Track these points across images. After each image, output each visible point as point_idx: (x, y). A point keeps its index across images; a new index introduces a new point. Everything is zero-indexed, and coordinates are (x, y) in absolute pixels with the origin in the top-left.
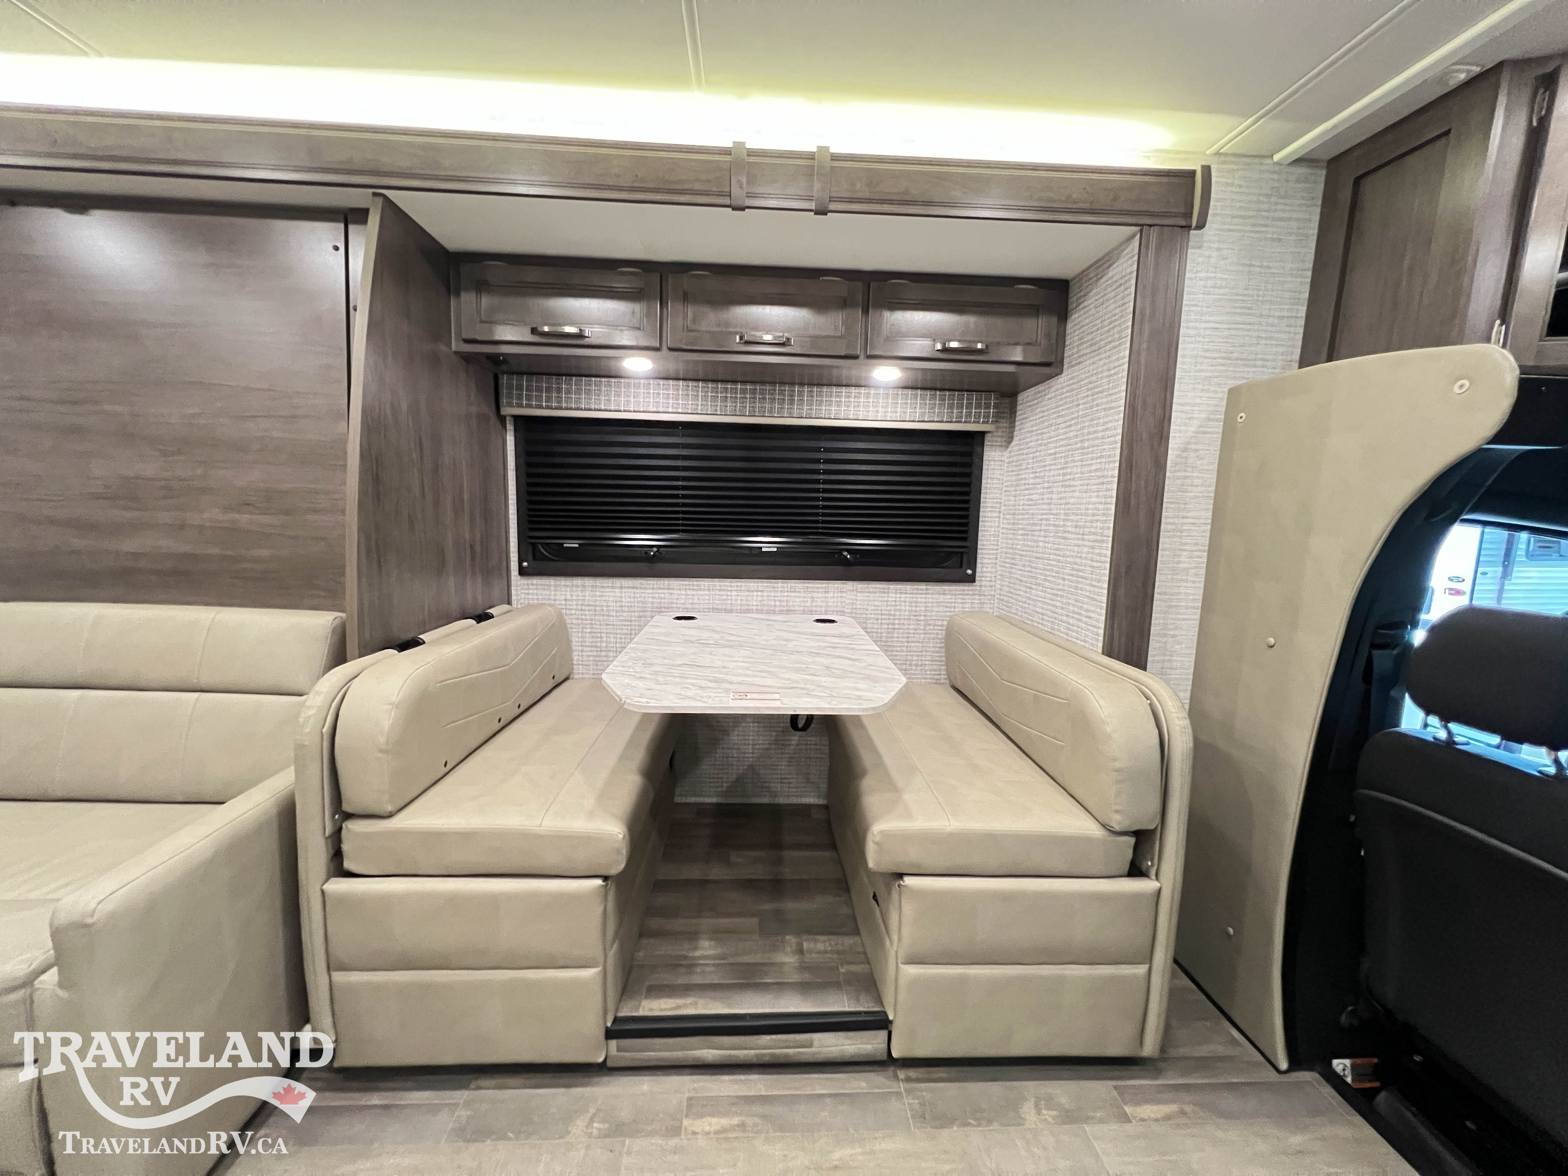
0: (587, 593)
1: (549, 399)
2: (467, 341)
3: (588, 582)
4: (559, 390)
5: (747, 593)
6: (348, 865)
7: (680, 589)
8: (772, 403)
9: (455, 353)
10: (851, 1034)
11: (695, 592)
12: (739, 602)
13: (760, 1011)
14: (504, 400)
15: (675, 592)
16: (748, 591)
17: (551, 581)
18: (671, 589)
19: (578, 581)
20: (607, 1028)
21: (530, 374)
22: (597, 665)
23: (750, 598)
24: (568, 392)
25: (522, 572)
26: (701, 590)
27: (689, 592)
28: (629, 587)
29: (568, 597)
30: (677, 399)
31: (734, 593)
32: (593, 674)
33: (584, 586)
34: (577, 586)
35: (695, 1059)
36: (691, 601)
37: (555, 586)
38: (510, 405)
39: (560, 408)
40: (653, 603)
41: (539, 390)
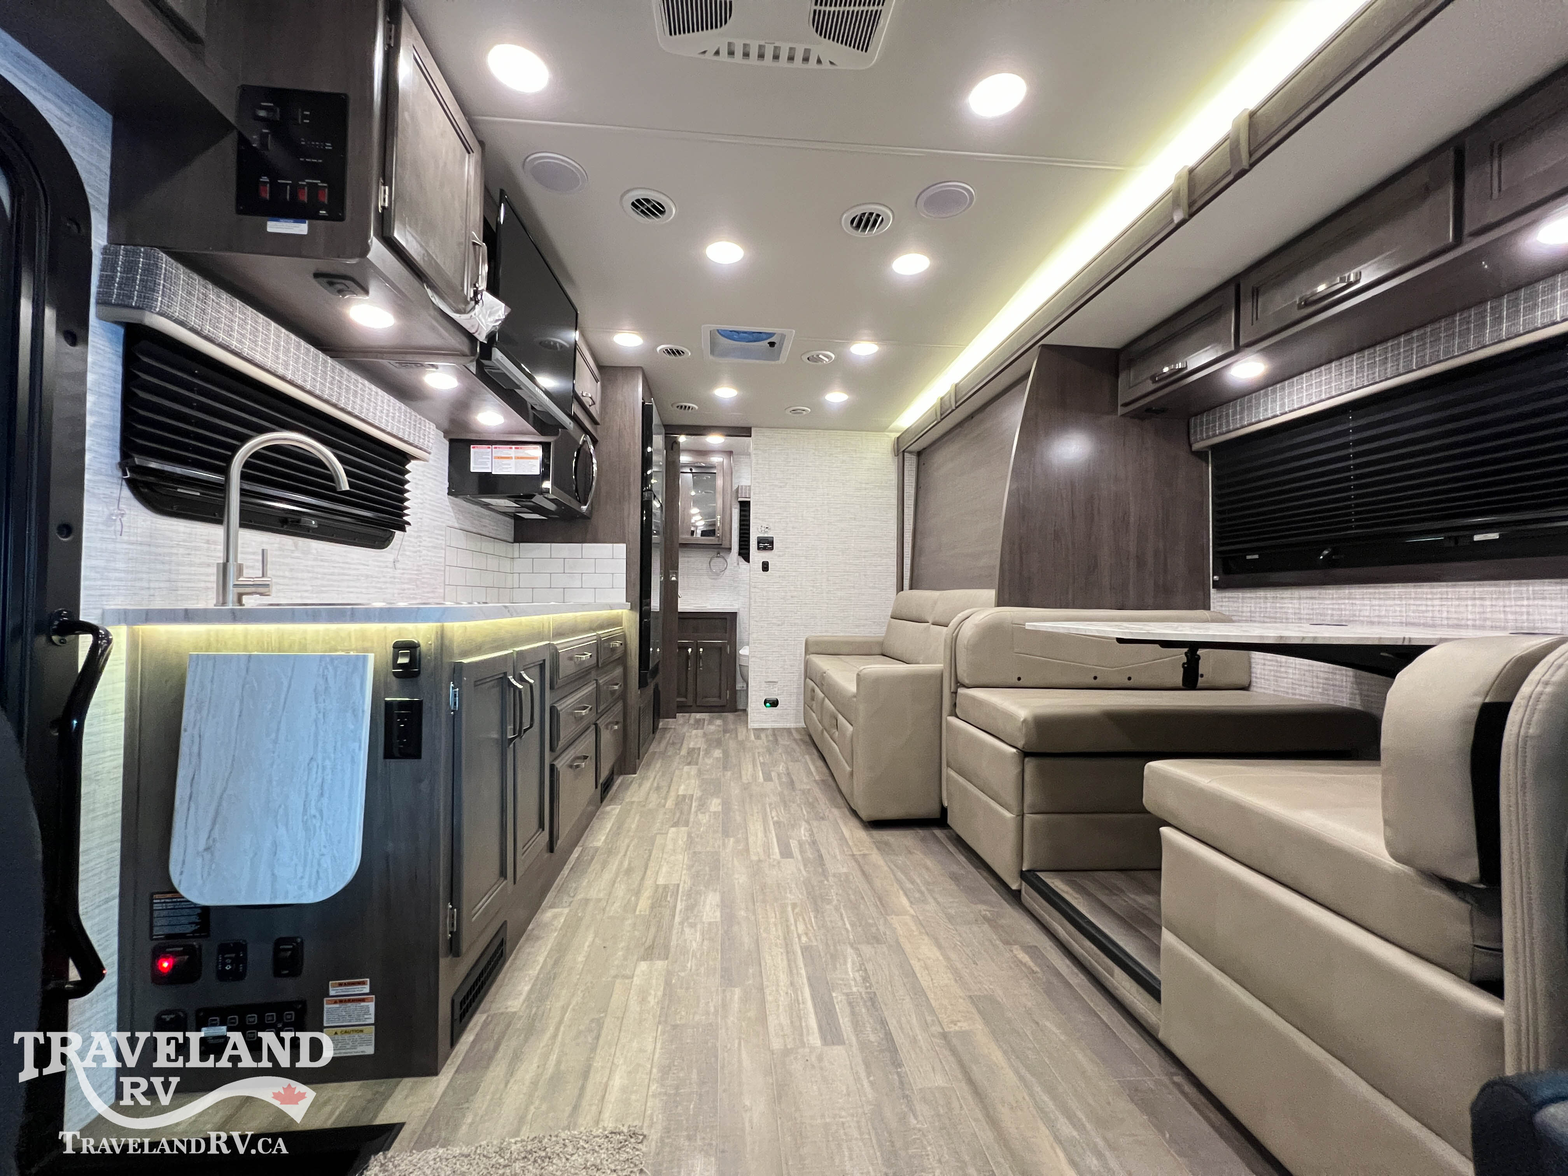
0: (1269, 605)
1: (1220, 426)
2: (1125, 405)
3: (1270, 593)
4: (1227, 415)
5: (1457, 603)
6: (957, 711)
7: (1363, 599)
8: (1447, 341)
9: (1122, 415)
10: (1141, 990)
11: (1382, 602)
12: (1445, 615)
13: (1101, 927)
14: (1192, 439)
15: (1358, 602)
16: (1459, 599)
17: (1239, 594)
18: (1353, 599)
19: (1261, 593)
20: (1022, 871)
22: (1277, 681)
23: (1462, 609)
24: (1234, 414)
25: (1218, 585)
26: (1389, 599)
27: (1376, 602)
28: (1307, 598)
29: (1253, 609)
30: (1330, 383)
31: (1437, 602)
32: (1274, 690)
33: (1266, 598)
34: (1260, 598)
35: (1055, 930)
36: (1377, 613)
37: (1242, 598)
38: (1196, 441)
40: (1332, 615)
41: (1214, 421)
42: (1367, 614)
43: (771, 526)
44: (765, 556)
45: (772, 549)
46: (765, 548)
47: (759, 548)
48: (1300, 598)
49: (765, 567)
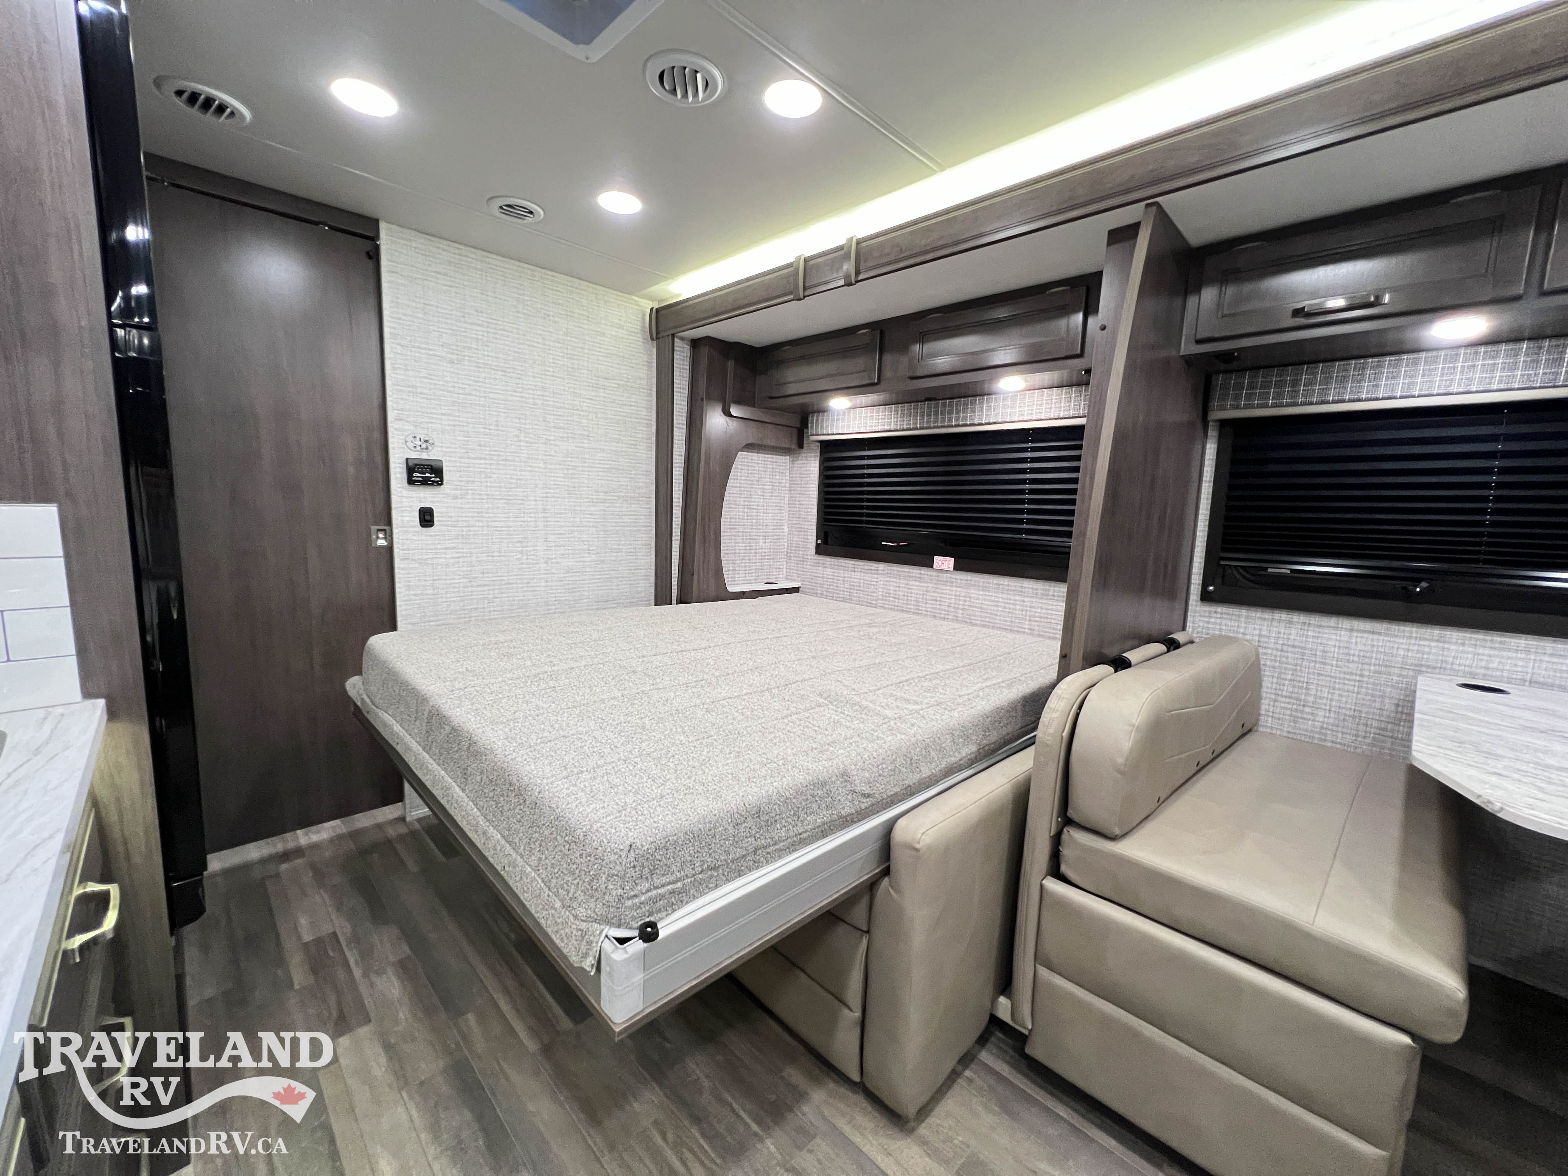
0: (1293, 632)
1: (1278, 396)
2: (1198, 341)
3: (1298, 618)
6: (1064, 868)
9: (1181, 356)
14: (1215, 403)
17: (1243, 612)
19: (1282, 616)
21: (1255, 368)
22: (1295, 722)
25: (1206, 597)
29: (1264, 633)
32: (1289, 732)
33: (1292, 623)
34: (1279, 621)
36: (1488, 664)
37: (1247, 617)
38: (1222, 408)
39: (1295, 404)
42: (1468, 662)
43: (434, 437)
44: (425, 497)
45: (440, 483)
46: (425, 482)
47: (411, 481)
48: (1351, 630)
49: (426, 518)
